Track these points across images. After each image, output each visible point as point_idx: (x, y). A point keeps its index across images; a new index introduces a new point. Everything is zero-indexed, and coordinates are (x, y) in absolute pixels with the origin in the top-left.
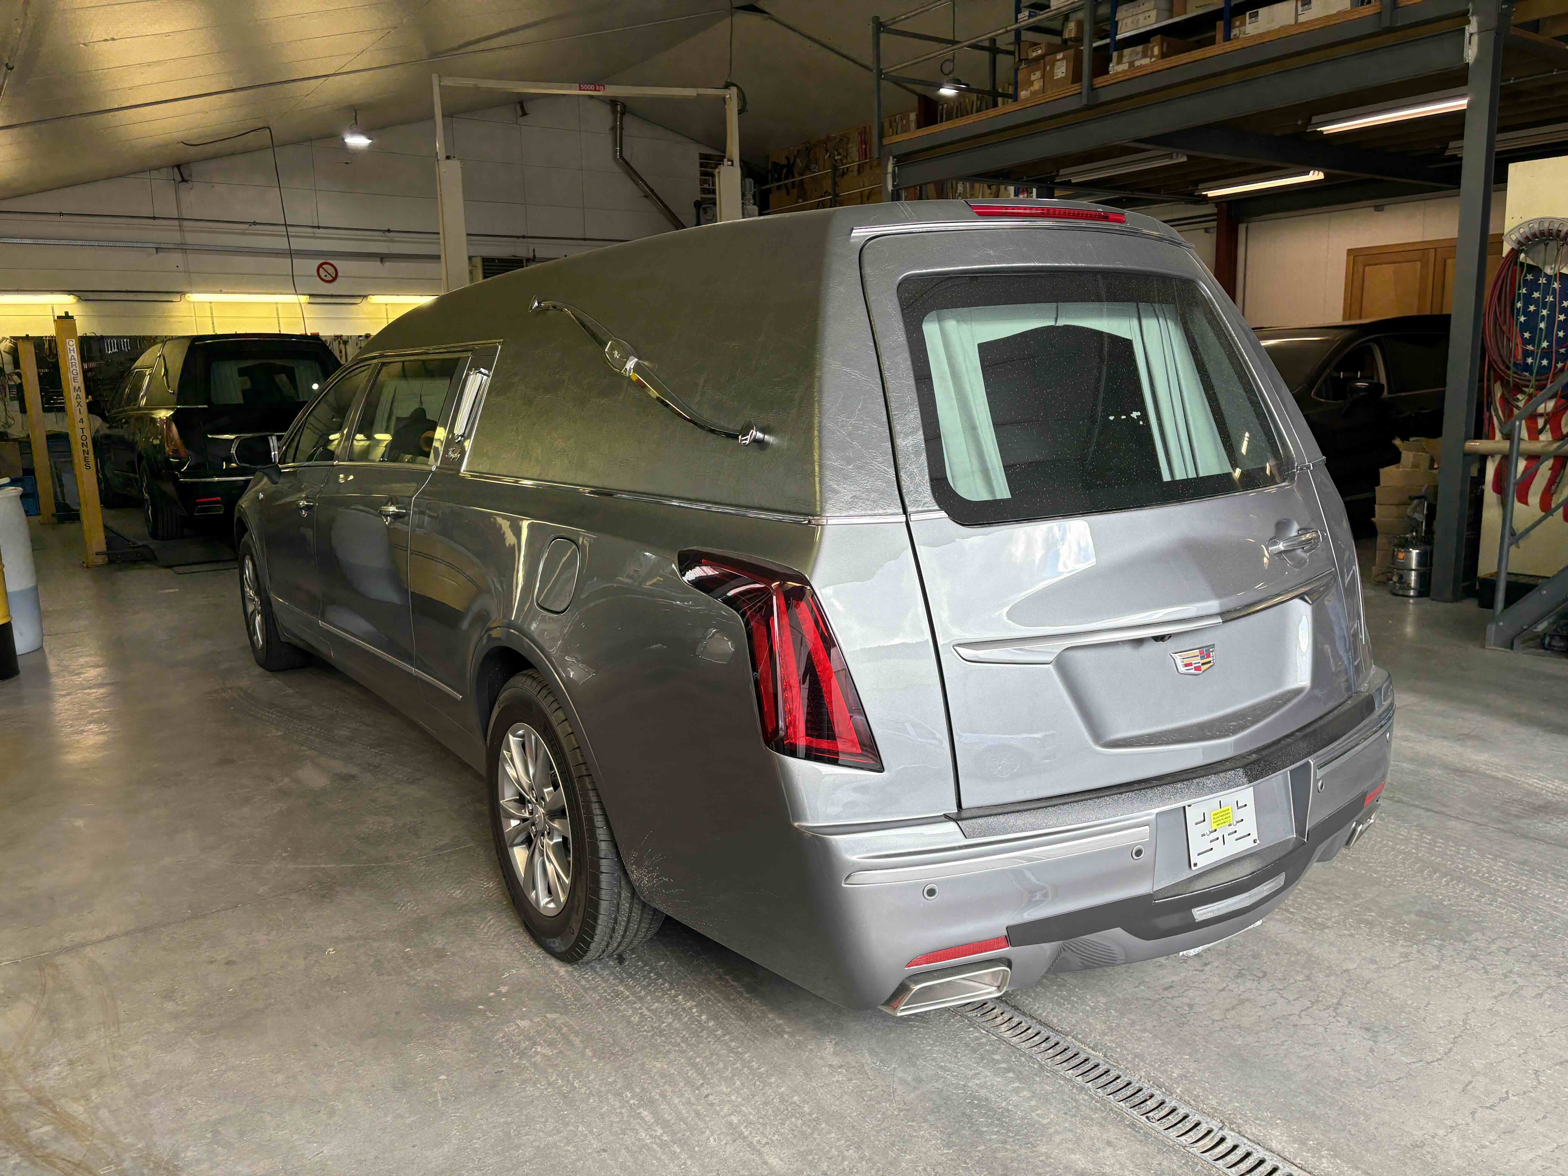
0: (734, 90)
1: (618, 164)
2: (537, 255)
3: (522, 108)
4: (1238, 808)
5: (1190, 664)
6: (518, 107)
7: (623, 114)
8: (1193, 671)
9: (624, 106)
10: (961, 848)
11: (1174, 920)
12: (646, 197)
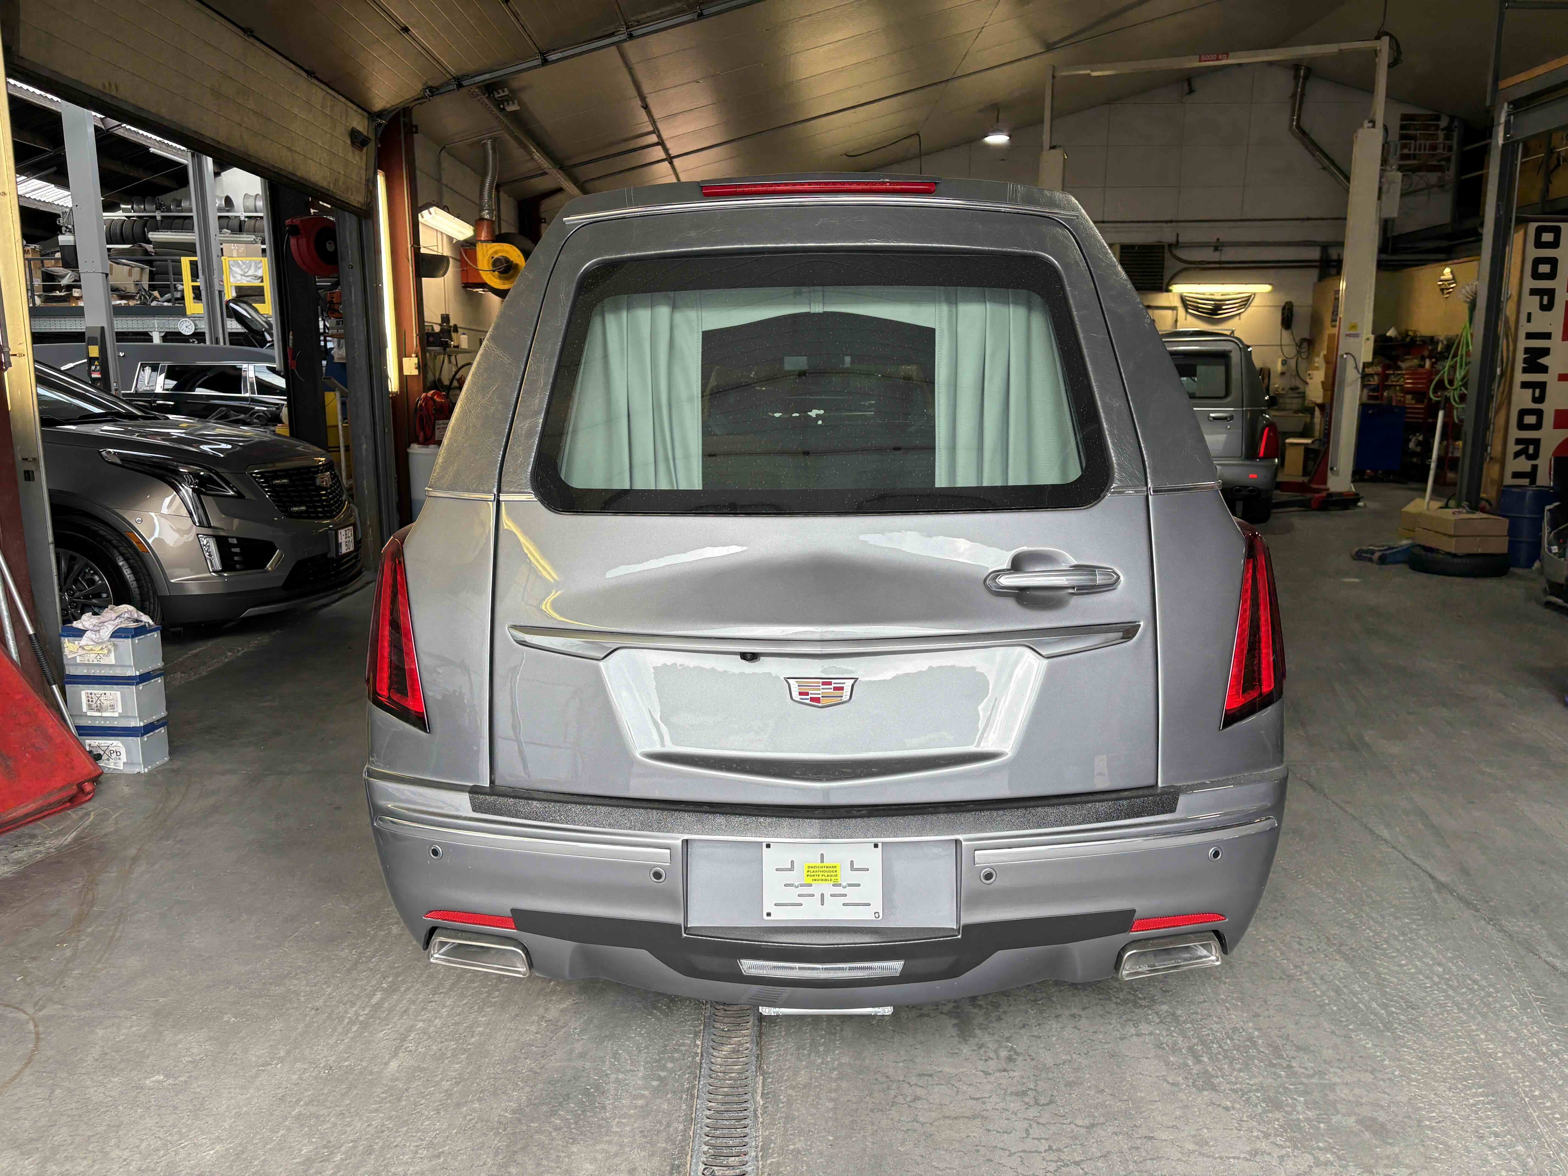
0: (1386, 39)
1: (1293, 134)
2: (1181, 240)
3: (1190, 85)
4: (853, 868)
5: (807, 694)
6: (1186, 85)
7: (1306, 78)
8: (808, 701)
9: (1309, 70)
10: (465, 818)
11: (715, 963)
12: (1324, 169)
